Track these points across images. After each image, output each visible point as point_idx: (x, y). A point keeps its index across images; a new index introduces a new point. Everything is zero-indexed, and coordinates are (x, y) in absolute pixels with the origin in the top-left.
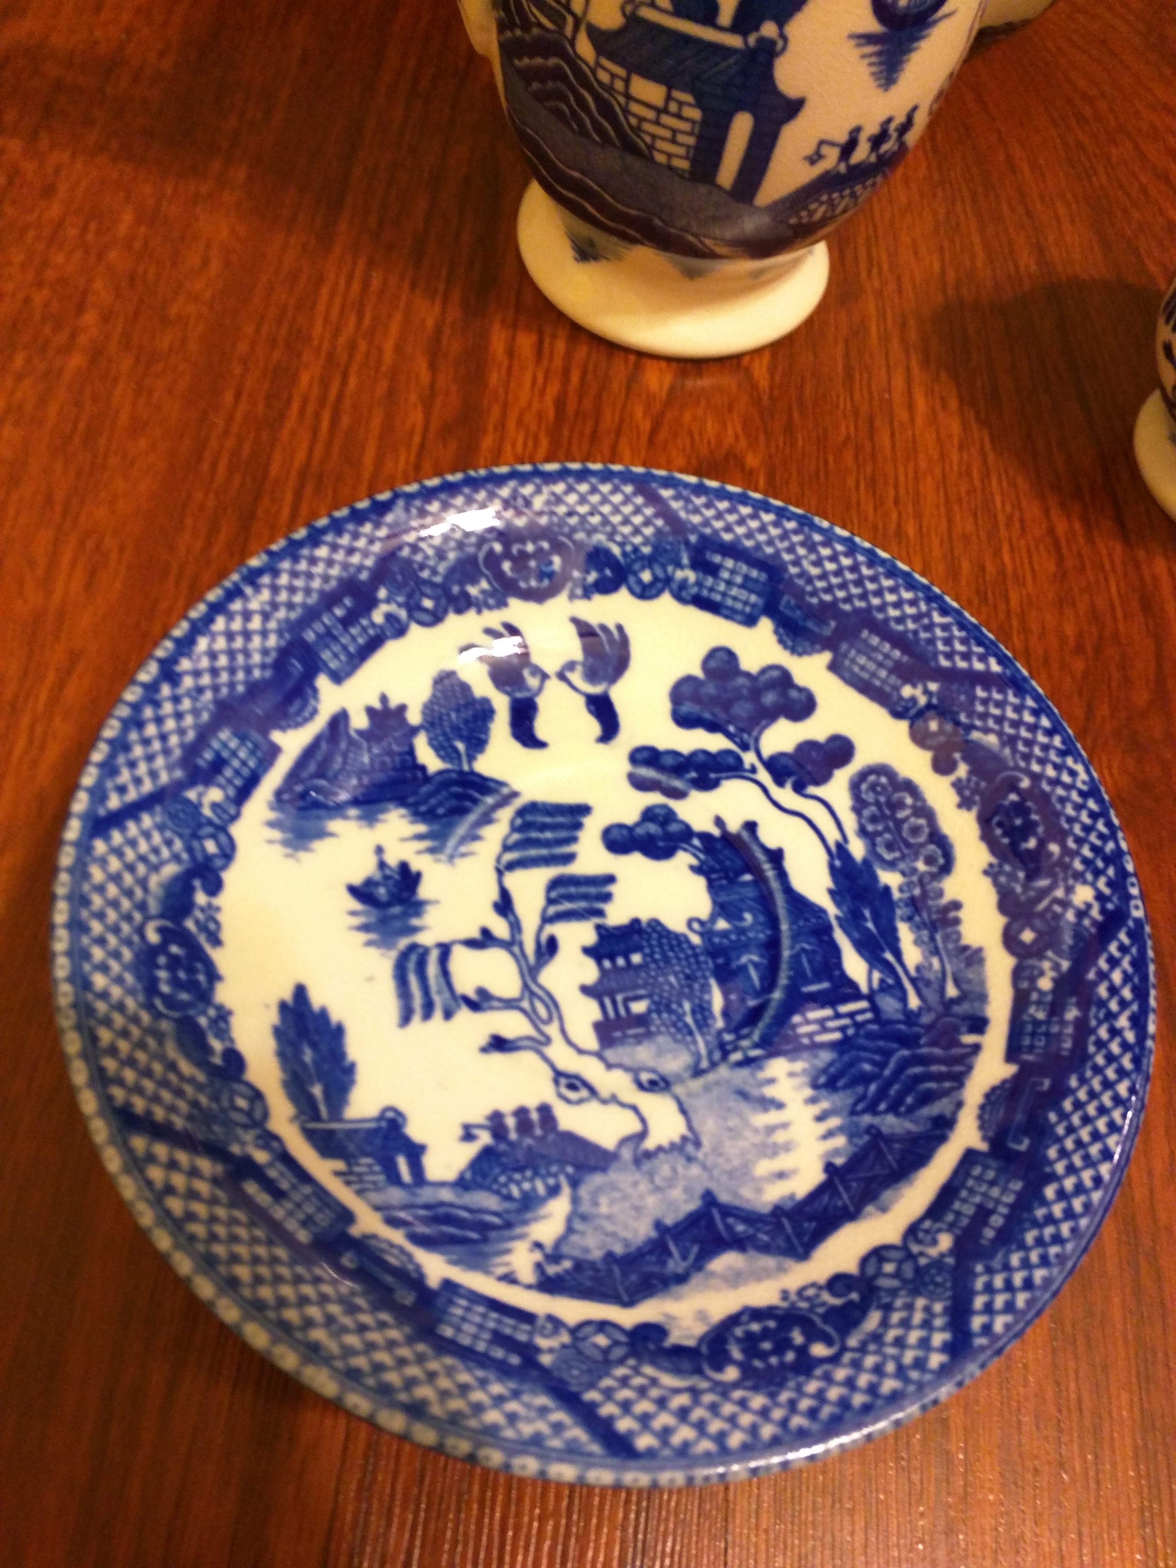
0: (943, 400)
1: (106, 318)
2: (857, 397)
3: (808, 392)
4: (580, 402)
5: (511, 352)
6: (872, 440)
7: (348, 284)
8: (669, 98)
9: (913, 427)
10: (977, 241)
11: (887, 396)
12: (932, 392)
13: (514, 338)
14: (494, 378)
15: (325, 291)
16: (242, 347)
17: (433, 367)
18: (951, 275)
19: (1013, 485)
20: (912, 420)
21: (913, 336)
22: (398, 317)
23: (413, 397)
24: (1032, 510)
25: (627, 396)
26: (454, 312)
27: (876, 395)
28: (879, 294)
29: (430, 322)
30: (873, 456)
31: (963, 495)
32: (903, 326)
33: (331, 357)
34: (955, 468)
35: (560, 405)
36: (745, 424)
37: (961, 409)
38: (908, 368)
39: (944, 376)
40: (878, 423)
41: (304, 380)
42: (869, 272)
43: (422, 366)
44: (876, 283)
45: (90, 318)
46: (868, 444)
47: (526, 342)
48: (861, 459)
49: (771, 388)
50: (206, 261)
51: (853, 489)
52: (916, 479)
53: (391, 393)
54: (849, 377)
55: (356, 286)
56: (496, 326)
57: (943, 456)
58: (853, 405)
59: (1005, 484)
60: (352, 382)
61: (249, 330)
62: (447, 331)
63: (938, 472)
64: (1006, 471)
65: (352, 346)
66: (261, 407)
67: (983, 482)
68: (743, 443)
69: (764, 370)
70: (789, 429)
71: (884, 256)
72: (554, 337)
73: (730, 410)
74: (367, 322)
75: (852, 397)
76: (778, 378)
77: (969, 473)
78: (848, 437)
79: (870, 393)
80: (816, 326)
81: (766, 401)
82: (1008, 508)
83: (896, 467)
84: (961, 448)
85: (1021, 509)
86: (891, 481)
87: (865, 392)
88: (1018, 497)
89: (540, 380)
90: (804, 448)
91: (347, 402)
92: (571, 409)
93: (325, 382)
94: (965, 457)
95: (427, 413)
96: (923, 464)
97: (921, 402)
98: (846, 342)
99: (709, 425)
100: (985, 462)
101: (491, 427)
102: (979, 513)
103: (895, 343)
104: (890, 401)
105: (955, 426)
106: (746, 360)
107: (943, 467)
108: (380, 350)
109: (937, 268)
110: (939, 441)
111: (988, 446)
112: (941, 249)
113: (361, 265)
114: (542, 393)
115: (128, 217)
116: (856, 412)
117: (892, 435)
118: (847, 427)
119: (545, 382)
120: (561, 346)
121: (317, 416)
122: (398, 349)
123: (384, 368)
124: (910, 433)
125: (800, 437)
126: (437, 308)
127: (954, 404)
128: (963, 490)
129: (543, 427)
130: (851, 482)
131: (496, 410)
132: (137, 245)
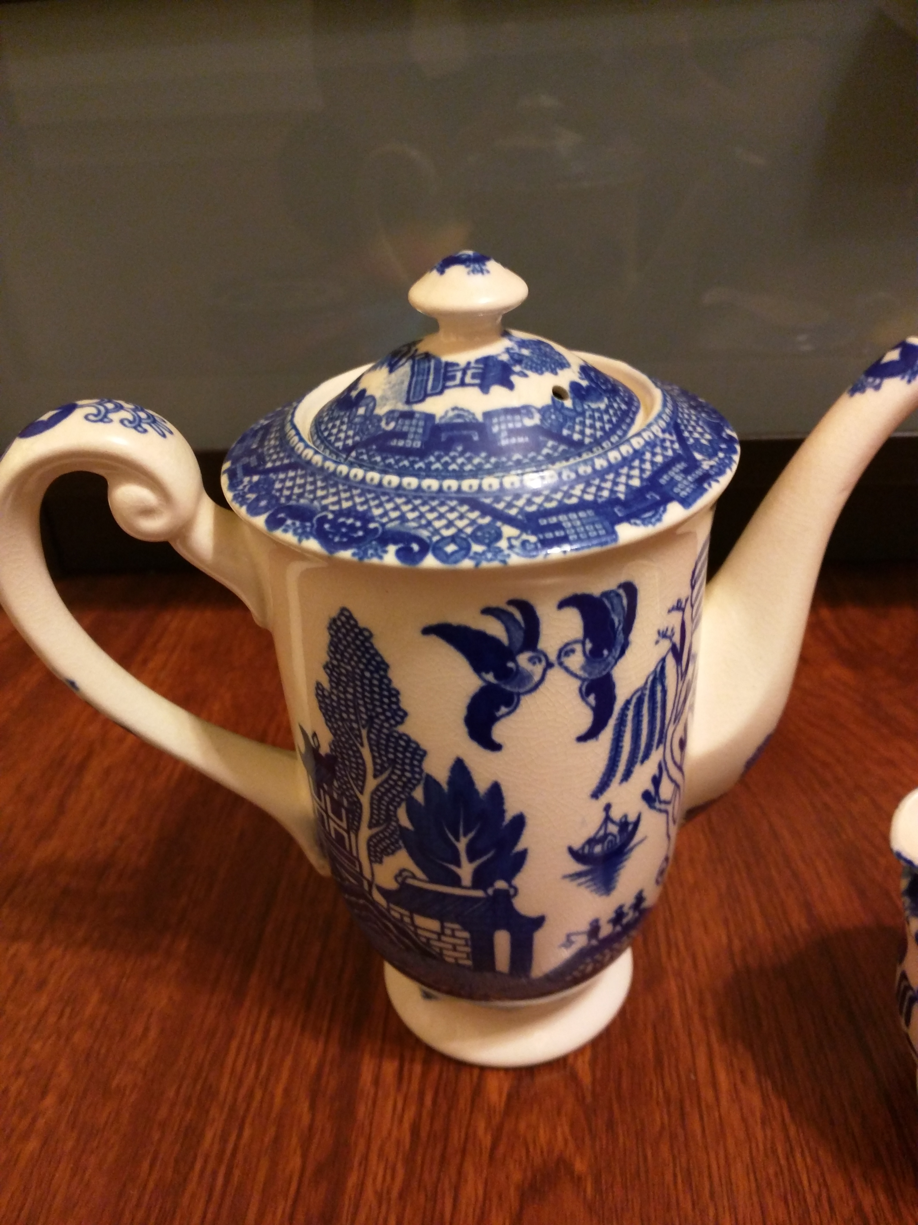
0: (742, 1073)
1: (62, 1099)
2: (668, 1082)
3: (625, 1084)
4: (432, 1124)
5: (377, 1081)
6: (684, 1126)
7: (253, 1033)
8: (443, 927)
9: (718, 1106)
10: (754, 906)
11: (693, 1077)
12: (732, 1065)
13: (380, 1067)
14: (362, 1110)
15: (234, 1044)
16: (163, 1112)
17: (313, 1107)
18: (736, 943)
19: (817, 1160)
20: (717, 1099)
21: (710, 1011)
22: (288, 1062)
23: (294, 1140)
24: (838, 1186)
25: (472, 1112)
26: (334, 1050)
27: (683, 1079)
28: (679, 974)
29: (314, 1062)
30: (687, 1146)
31: (772, 1177)
32: (701, 1003)
33: (233, 1109)
34: (761, 1147)
35: (415, 1130)
36: (572, 1126)
37: (760, 1082)
38: (709, 1045)
39: (741, 1048)
40: (688, 1108)
41: (209, 1136)
42: (669, 953)
43: (304, 1107)
44: (675, 964)
45: (50, 1100)
46: (680, 1131)
47: (390, 1068)
48: (676, 1152)
49: (593, 1083)
50: (146, 1029)
51: (672, 1187)
52: (728, 1164)
53: (277, 1140)
54: (659, 1062)
55: (258, 1037)
56: (367, 1059)
57: (749, 1136)
58: (664, 1093)
59: (808, 1160)
60: (247, 1133)
61: (171, 1093)
62: (327, 1069)
63: (746, 1155)
64: (808, 1143)
65: (251, 1095)
66: (170, 1173)
67: (787, 1159)
68: (571, 1145)
69: (587, 1066)
70: (611, 1125)
71: (680, 936)
72: (412, 1061)
73: (559, 1113)
74: (264, 1070)
75: (663, 1085)
76: (598, 1074)
77: (774, 1151)
78: (663, 1127)
79: (678, 1076)
80: (628, 1016)
81: (589, 1099)
82: (815, 1188)
83: (708, 1154)
84: (763, 1123)
85: (826, 1185)
86: (706, 1174)
87: (674, 1075)
88: (823, 1174)
89: (400, 1105)
90: (624, 1144)
91: (240, 1156)
92: (424, 1134)
93: (224, 1139)
94: (769, 1133)
95: (305, 1156)
96: (732, 1149)
97: (722, 1077)
98: (655, 1027)
99: (542, 1132)
100: (787, 1138)
101: (356, 1164)
102: (789, 1197)
103: (696, 1018)
104: (697, 1081)
105: (756, 1101)
106: (570, 1061)
107: (750, 1147)
108: (272, 1096)
109: (724, 940)
110: (744, 1120)
111: (788, 1120)
112: (726, 922)
113: (265, 1014)
114: (401, 1121)
115: (95, 998)
116: (668, 1101)
117: (701, 1118)
118: (662, 1118)
119: (403, 1110)
120: (418, 1069)
121: (215, 1173)
122: (287, 1092)
123: (273, 1115)
124: (717, 1114)
125: (620, 1132)
126: (321, 1045)
127: (752, 1076)
128: (771, 1171)
129: (400, 1157)
130: (669, 1178)
131: (362, 1143)
132: (98, 1024)
